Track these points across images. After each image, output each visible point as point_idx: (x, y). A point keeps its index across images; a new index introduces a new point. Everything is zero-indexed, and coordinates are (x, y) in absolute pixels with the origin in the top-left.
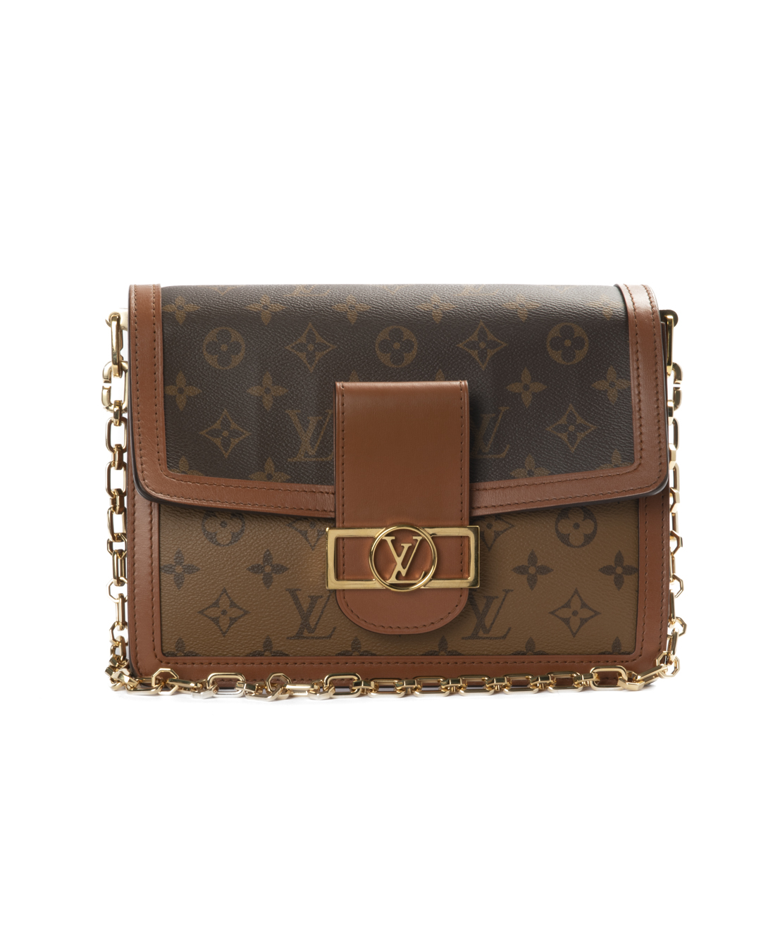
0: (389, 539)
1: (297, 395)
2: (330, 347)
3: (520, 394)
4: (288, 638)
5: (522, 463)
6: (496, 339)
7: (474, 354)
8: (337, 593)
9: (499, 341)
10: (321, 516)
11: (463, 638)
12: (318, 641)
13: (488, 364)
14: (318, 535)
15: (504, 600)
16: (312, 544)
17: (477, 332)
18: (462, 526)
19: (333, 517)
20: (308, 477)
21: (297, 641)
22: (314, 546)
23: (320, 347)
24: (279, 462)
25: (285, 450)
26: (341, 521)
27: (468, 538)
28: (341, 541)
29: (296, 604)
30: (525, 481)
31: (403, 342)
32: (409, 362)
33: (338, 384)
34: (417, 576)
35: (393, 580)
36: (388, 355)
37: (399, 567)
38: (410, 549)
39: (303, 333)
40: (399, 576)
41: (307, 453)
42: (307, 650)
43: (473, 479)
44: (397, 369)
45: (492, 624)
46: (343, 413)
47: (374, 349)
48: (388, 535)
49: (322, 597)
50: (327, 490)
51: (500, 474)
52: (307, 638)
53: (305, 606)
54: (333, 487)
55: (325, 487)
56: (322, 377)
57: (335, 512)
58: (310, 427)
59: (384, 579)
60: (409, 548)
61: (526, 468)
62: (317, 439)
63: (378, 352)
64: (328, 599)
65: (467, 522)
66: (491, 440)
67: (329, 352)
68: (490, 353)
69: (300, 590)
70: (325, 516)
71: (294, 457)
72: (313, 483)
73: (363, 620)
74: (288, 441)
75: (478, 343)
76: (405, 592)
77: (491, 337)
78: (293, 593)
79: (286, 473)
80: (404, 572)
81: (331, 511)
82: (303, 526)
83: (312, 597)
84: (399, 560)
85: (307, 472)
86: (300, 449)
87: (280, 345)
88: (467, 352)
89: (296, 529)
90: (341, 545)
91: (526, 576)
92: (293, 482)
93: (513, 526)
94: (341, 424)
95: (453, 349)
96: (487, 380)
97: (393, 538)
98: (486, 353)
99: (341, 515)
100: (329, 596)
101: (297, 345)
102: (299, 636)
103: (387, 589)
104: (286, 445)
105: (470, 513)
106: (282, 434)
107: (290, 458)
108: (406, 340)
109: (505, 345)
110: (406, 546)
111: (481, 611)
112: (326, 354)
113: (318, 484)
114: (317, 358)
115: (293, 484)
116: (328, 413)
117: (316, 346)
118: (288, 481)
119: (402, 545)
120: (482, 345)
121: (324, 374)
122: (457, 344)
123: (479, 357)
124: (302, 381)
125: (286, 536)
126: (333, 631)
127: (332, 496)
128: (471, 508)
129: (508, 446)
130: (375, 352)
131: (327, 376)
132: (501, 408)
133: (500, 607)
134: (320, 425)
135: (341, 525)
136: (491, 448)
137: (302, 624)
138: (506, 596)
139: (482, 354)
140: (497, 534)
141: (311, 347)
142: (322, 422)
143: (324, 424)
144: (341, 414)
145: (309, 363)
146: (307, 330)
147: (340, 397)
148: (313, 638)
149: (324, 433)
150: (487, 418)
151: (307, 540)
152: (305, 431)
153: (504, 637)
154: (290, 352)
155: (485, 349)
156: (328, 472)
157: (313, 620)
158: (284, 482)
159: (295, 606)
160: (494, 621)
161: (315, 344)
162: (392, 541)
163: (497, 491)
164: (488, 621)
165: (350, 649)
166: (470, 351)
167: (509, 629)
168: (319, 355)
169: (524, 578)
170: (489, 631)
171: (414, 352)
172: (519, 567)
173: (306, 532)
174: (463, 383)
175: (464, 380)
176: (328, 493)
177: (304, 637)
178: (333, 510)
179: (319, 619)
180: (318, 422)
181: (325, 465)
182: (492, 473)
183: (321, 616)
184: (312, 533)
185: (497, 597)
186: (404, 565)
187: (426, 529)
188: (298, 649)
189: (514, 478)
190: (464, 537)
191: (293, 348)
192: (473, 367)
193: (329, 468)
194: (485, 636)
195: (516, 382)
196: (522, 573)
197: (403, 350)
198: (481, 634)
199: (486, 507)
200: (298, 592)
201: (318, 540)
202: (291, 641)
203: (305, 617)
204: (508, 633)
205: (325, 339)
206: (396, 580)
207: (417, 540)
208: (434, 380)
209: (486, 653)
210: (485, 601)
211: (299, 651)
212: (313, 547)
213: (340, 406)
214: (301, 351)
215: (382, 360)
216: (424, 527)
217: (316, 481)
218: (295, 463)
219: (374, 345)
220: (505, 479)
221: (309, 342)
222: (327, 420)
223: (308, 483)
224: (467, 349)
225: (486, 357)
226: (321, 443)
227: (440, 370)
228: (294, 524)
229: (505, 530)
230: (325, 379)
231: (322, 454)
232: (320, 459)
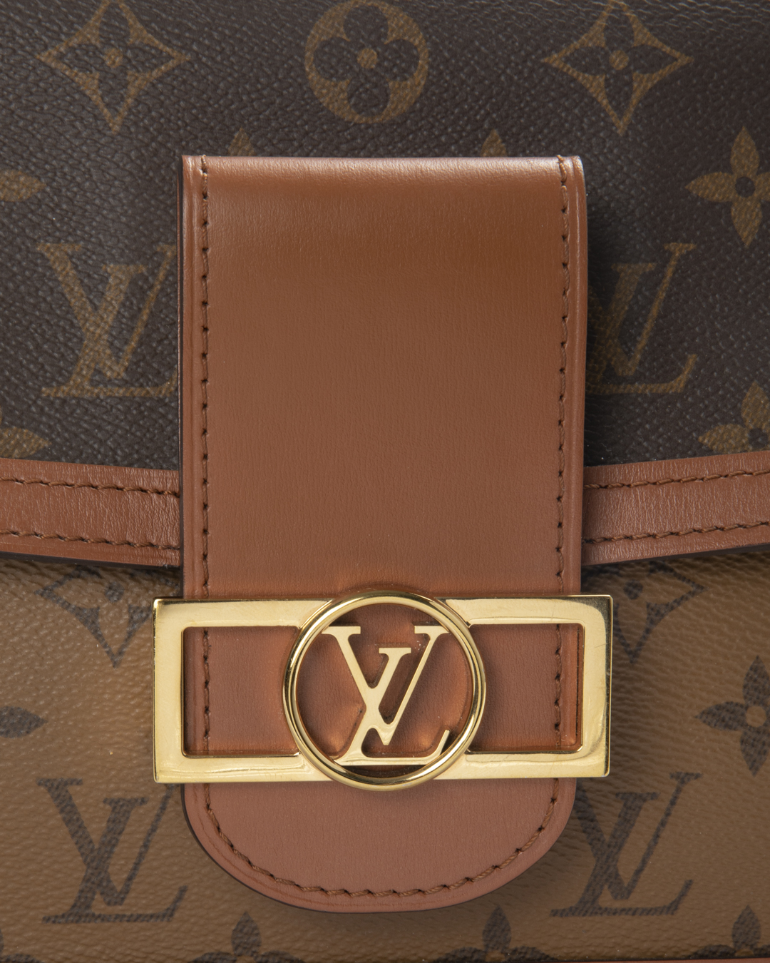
0: (343, 635)
1: (71, 200)
2: (170, 57)
3: (727, 206)
4: (47, 919)
5: (734, 407)
6: (657, 43)
7: (595, 85)
8: (189, 794)
9: (667, 49)
10: (139, 561)
11: (555, 913)
12: (136, 926)
13: (636, 115)
14: (131, 620)
15: (673, 803)
16: (115, 648)
17: (601, 23)
18: (559, 593)
19: (176, 563)
20: (102, 442)
21: (73, 926)
22: (120, 653)
23: (142, 58)
24: (17, 398)
25: (35, 361)
26: (199, 579)
27: (578, 630)
28: (198, 638)
29: (68, 822)
30: (741, 462)
31: (387, 47)
32: (404, 107)
33: (190, 162)
34: (425, 742)
35: (355, 756)
36: (343, 84)
37: (372, 719)
38: (407, 665)
39: (90, 14)
40: (370, 746)
41: (98, 372)
42: (102, 952)
43: (595, 454)
44: (368, 126)
45: (639, 871)
46: (205, 250)
47: (302, 66)
48: (341, 621)
49: (143, 801)
50: (157, 484)
51: (670, 439)
52: (103, 918)
53: (96, 828)
54: (175, 473)
55: (154, 473)
56: (147, 145)
57: (180, 548)
58: (109, 295)
59: (329, 752)
60: (404, 660)
61: (743, 423)
62: (131, 330)
63: (313, 76)
64: (163, 808)
65: (573, 579)
66: (643, 341)
67: (168, 74)
68: (642, 84)
69: (79, 783)
70: (151, 562)
71: (60, 384)
72: (116, 463)
73: (264, 871)
74: (43, 334)
75: (606, 55)
76: (387, 792)
77: (642, 36)
78: (59, 791)
79: (36, 430)
80: (387, 734)
81: (169, 547)
82: (85, 593)
83: (115, 804)
84: (373, 697)
85: (100, 428)
86: (77, 359)
87: (22, 47)
88: (573, 80)
89: (66, 605)
90: (199, 650)
91: (739, 733)
92: (58, 459)
93: (700, 587)
94: (197, 281)
95: (532, 71)
96: (631, 163)
97: (356, 630)
98: (629, 84)
99: (198, 560)
100: (167, 798)
101: (72, 49)
102: (79, 912)
103: (335, 783)
104: (38, 347)
105: (585, 554)
106: (25, 313)
107: (48, 385)
108: (396, 41)
109: (683, 60)
110: (395, 655)
111: (607, 838)
112: (160, 80)
113: (130, 465)
114: (132, 91)
115: (55, 465)
116: (163, 254)
117: (129, 54)
118: (42, 455)
119: (382, 651)
120: (619, 60)
121: (153, 139)
122: (545, 54)
123: (608, 95)
124: (88, 158)
125: (36, 624)
126: (179, 898)
127: (173, 500)
128: (588, 541)
129: (692, 359)
130: (304, 75)
131: (162, 145)
132: (672, 246)
133: (663, 824)
134: (138, 289)
135: (198, 591)
136: (641, 363)
137: (86, 880)
138: (679, 790)
139: (619, 89)
140: (656, 614)
141: (113, 58)
142: (146, 280)
143: (151, 287)
144: (197, 253)
145: (107, 105)
146: (103, 7)
147: (196, 200)
148: (119, 917)
149: (152, 314)
150: (630, 274)
151: (99, 637)
152: (96, 308)
153: (673, 908)
154: (53, 72)
155: (627, 71)
156: (162, 429)
157: (118, 870)
158: (30, 457)
159: (65, 830)
160: (644, 862)
161: (127, 48)
162: (353, 640)
163: (662, 491)
164: (626, 864)
165: (228, 948)
166: (583, 78)
167: (688, 885)
168: (137, 82)
169: (731, 740)
170: (630, 891)
171: (419, 79)
172: (719, 707)
173: (96, 613)
174: (568, 163)
175: (569, 153)
176: (160, 493)
177: (95, 917)
178: (174, 544)
179: (137, 865)
180: (133, 282)
181: (151, 409)
182: (646, 439)
183: (141, 856)
184: (113, 617)
185: (654, 796)
186: (387, 713)
187: (452, 603)
188: (79, 948)
189: (710, 452)
190: (566, 627)
191: (61, 57)
192: (592, 124)
193: (163, 416)
194: (618, 905)
195: (717, 169)
196: (728, 726)
197: (387, 70)
198: (606, 900)
199: (629, 538)
200: (73, 789)
201: (130, 635)
202: (57, 927)
203: (96, 859)
204: (683, 895)
205: (155, 34)
206: (363, 757)
207: (426, 638)
208: (477, 155)
209: (619, 952)
210: (618, 807)
211: (81, 954)
212: (116, 658)
213: (196, 228)
214: (85, 68)
215: (325, 101)
216: (443, 596)
217: (125, 457)
218: (64, 401)
219: (302, 56)
220: (683, 455)
221: (107, 43)
222: (161, 276)
223: (102, 463)
224: (573, 72)
225: (628, 97)
226: (140, 343)
227: (495, 132)
228: (60, 589)
229: (678, 602)
230: (156, 153)
231: (142, 375)
232: (137, 392)
